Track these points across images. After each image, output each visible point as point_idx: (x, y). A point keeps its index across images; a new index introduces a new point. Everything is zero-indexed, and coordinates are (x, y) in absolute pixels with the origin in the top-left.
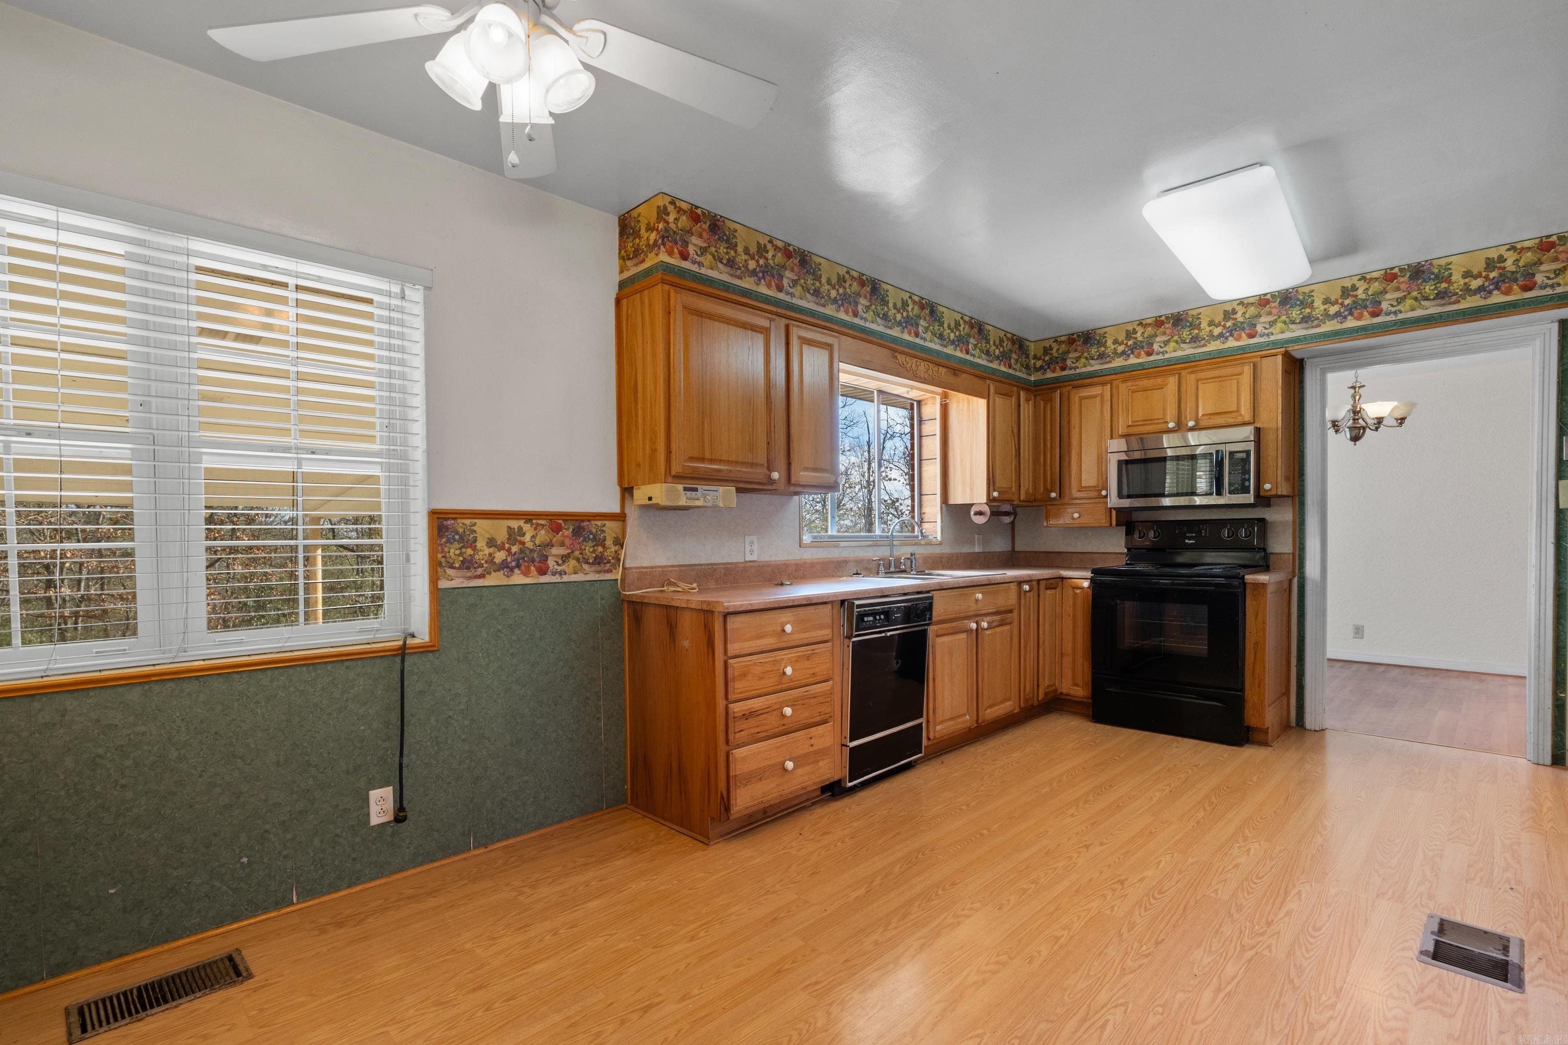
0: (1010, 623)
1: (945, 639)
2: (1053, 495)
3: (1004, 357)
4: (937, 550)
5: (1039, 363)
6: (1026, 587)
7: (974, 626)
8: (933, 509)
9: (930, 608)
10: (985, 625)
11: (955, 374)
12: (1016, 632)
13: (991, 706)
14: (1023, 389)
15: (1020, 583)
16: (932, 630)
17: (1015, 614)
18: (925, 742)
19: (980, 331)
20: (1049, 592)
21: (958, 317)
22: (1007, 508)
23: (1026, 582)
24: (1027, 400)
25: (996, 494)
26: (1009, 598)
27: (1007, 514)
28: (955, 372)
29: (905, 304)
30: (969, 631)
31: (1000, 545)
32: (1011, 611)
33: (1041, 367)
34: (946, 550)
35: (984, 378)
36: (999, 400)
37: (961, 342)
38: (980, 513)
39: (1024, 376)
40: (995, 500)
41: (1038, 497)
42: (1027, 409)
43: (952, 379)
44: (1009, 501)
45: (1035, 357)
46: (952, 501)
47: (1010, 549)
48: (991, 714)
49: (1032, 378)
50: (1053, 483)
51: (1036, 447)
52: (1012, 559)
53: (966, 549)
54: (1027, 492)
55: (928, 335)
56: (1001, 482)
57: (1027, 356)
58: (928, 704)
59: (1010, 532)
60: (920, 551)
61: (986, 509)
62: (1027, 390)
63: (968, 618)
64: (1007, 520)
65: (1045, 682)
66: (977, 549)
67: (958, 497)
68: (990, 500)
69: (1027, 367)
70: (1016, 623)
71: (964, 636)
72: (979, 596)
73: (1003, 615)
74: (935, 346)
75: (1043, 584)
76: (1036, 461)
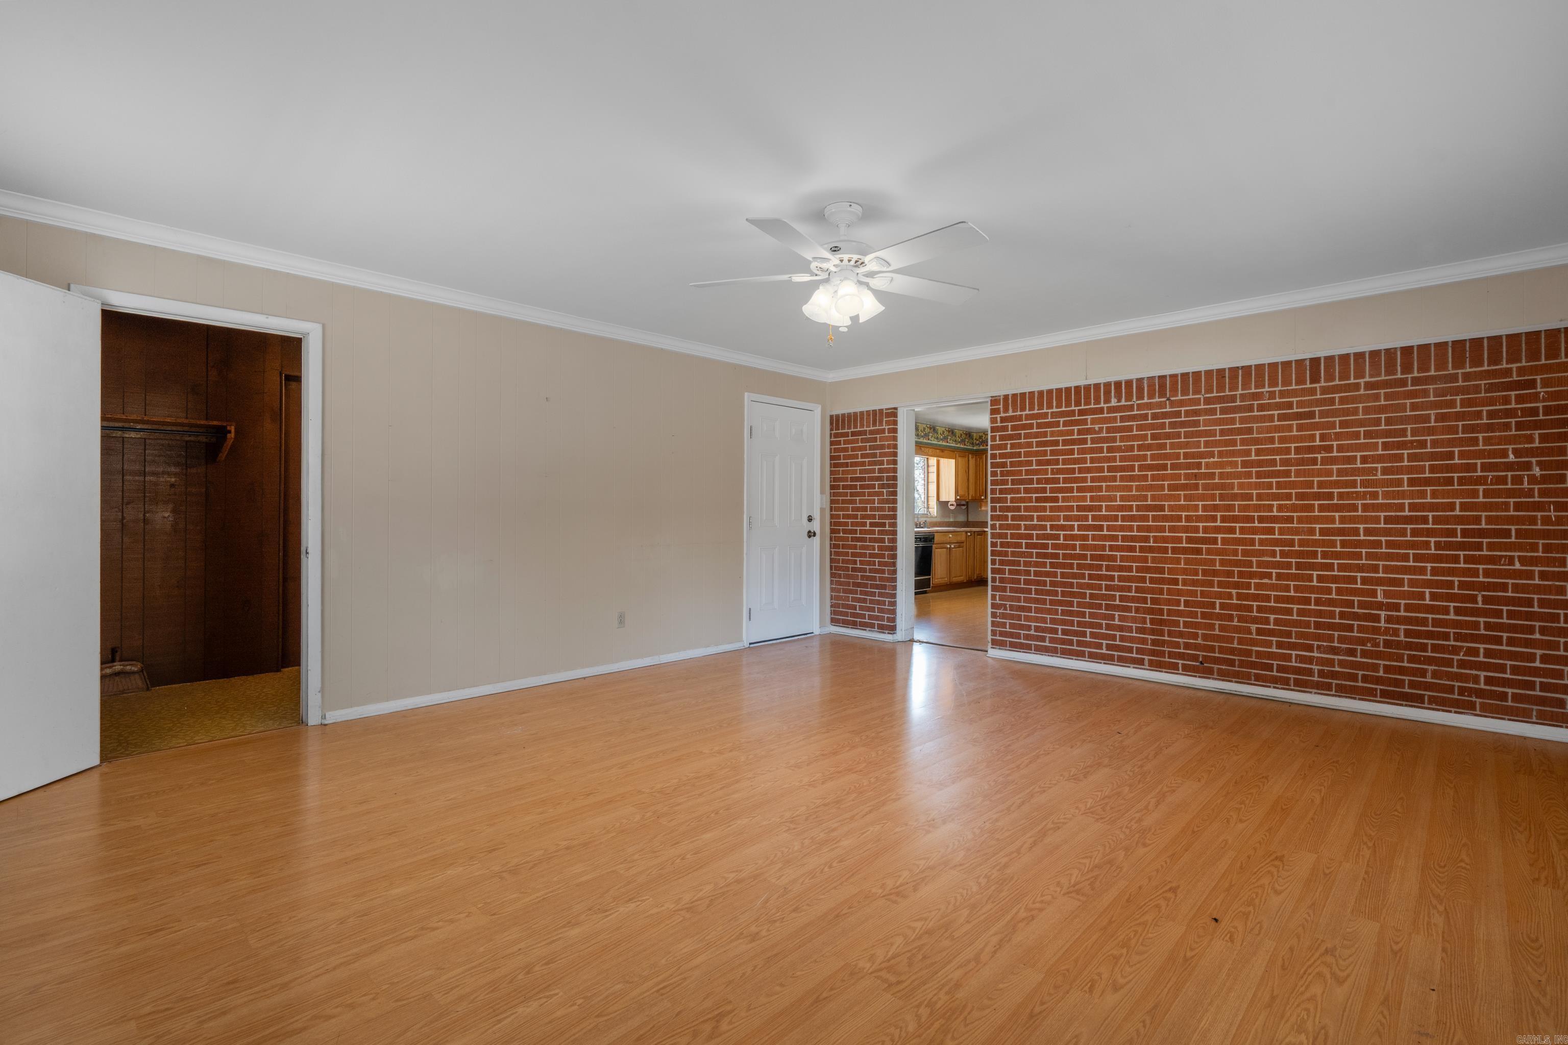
0: (962, 547)
1: (939, 550)
2: (983, 497)
3: (963, 441)
4: (935, 520)
5: (977, 442)
6: (969, 534)
7: (949, 546)
8: (933, 503)
9: (933, 538)
10: (953, 546)
11: (942, 452)
12: (965, 551)
13: (955, 577)
14: (970, 453)
15: (966, 532)
16: (934, 546)
17: (965, 544)
18: (931, 585)
19: (953, 433)
20: (979, 536)
21: (944, 429)
22: (964, 503)
23: (969, 532)
24: (972, 458)
25: (958, 497)
26: (963, 538)
27: (964, 505)
28: (942, 451)
29: (924, 429)
30: (947, 548)
31: (962, 518)
32: (963, 543)
33: (978, 444)
34: (939, 520)
35: (954, 451)
36: (960, 459)
37: (945, 439)
38: (952, 505)
39: (971, 448)
40: (958, 499)
41: (977, 498)
42: (972, 462)
43: (941, 454)
44: (965, 500)
45: (976, 439)
46: (941, 500)
47: (966, 520)
48: (955, 580)
49: (975, 448)
50: (983, 492)
51: (976, 477)
52: (967, 524)
53: (946, 520)
54: (972, 496)
55: (933, 439)
56: (961, 492)
57: (973, 439)
58: (933, 572)
59: (966, 512)
60: (928, 520)
61: (955, 503)
62: (972, 454)
63: (946, 543)
64: (964, 507)
65: (977, 572)
66: (951, 520)
67: (943, 498)
68: (956, 500)
69: (973, 444)
70: (965, 547)
71: (945, 550)
72: (951, 536)
73: (960, 544)
74: (935, 442)
75: (976, 534)
76: (976, 483)
